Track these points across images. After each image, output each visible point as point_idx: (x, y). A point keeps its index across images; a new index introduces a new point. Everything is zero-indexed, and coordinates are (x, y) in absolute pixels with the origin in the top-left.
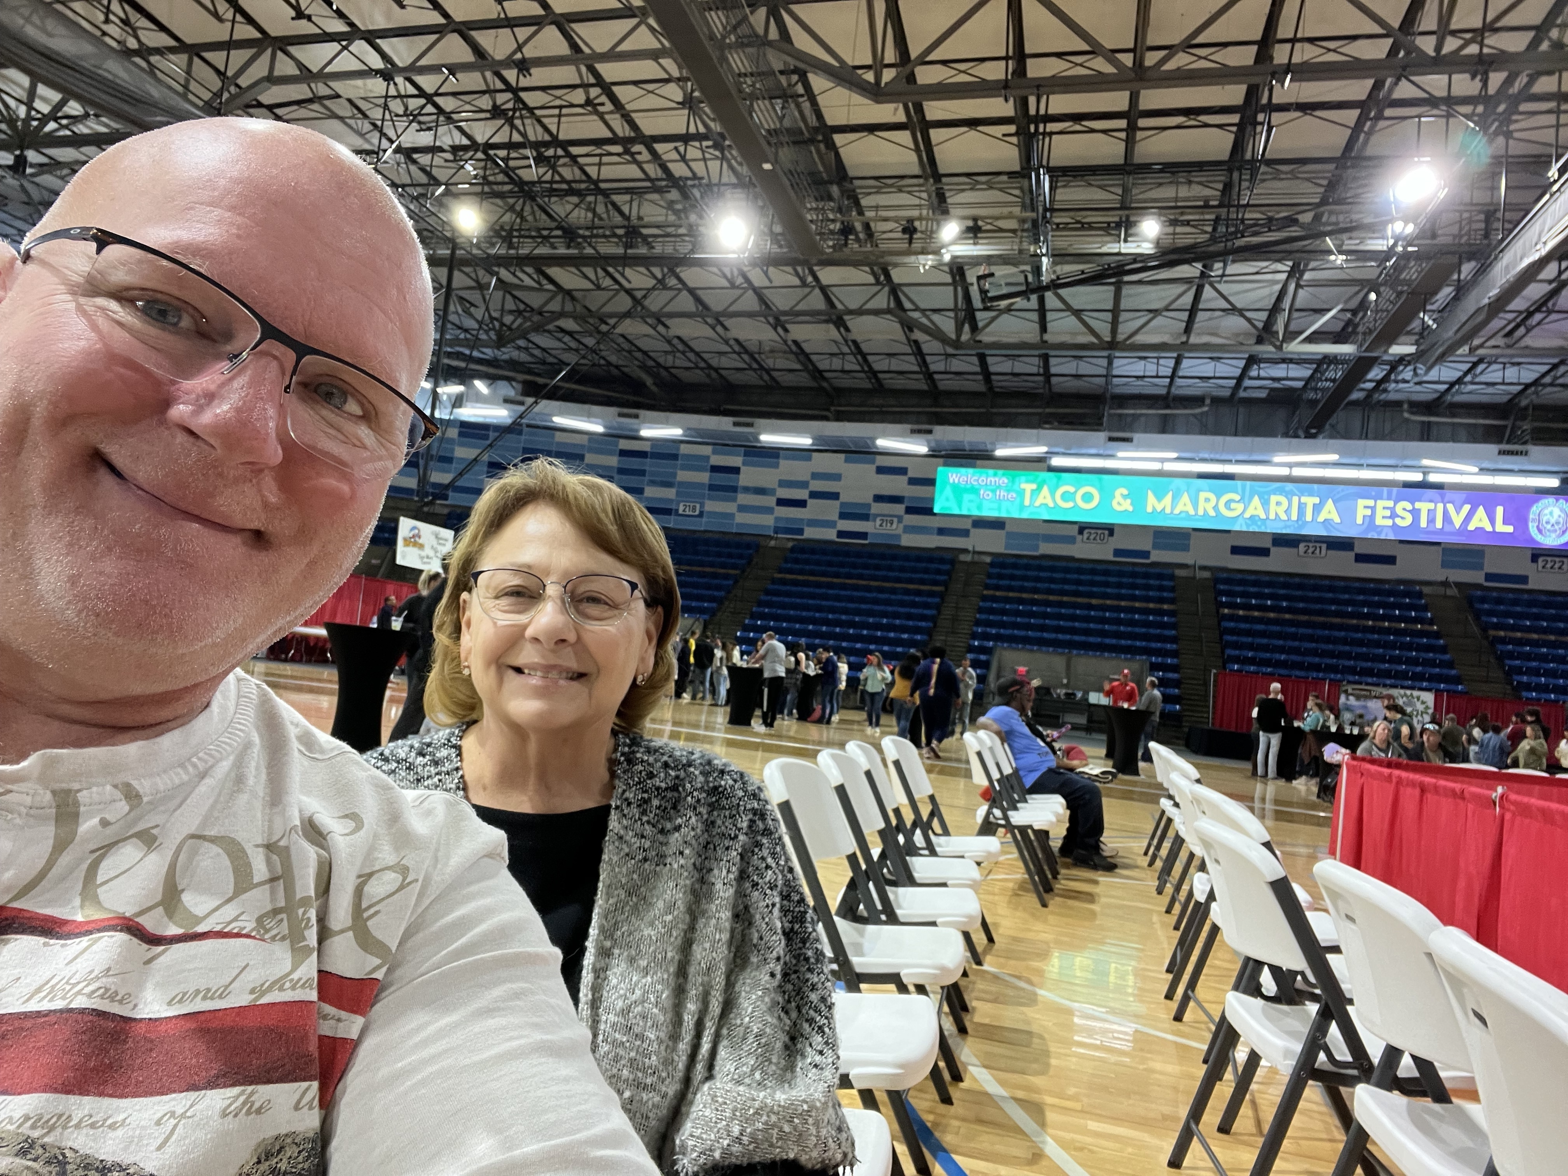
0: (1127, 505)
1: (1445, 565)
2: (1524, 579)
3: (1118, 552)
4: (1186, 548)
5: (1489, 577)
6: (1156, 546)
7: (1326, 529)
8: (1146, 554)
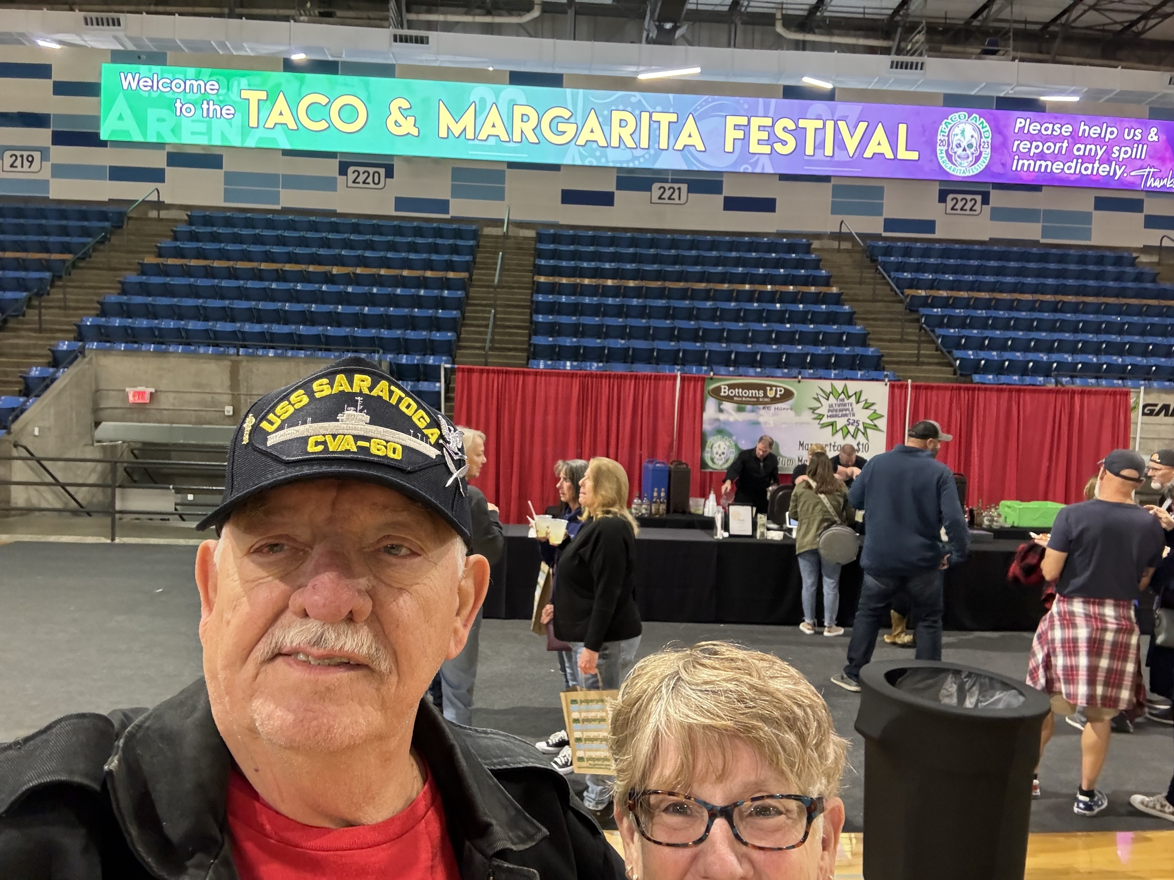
0: (408, 126)
1: (836, 209)
2: (929, 226)
3: (401, 203)
4: (499, 195)
5: (890, 224)
6: (456, 192)
7: (686, 160)
8: (443, 205)
